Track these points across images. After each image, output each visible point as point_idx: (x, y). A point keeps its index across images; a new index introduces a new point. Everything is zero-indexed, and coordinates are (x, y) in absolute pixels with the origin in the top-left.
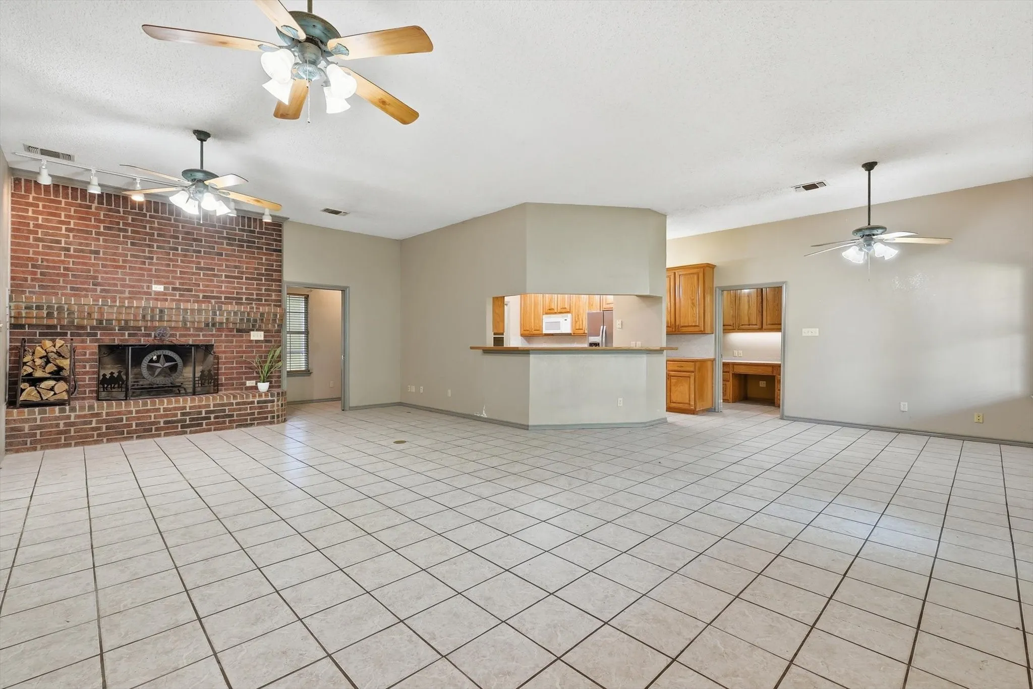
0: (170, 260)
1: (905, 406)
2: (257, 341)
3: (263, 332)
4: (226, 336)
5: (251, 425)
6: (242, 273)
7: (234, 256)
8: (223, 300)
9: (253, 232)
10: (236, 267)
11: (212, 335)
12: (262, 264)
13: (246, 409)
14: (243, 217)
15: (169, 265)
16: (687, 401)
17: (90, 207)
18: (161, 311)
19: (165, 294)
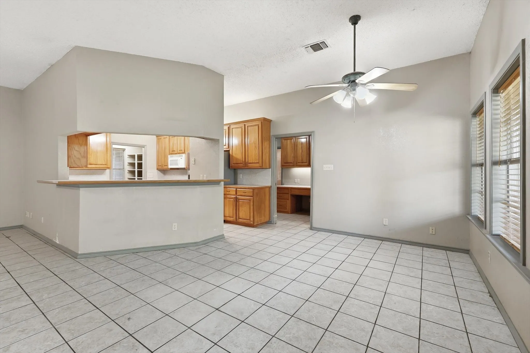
1: (386, 222)
16: (248, 218)
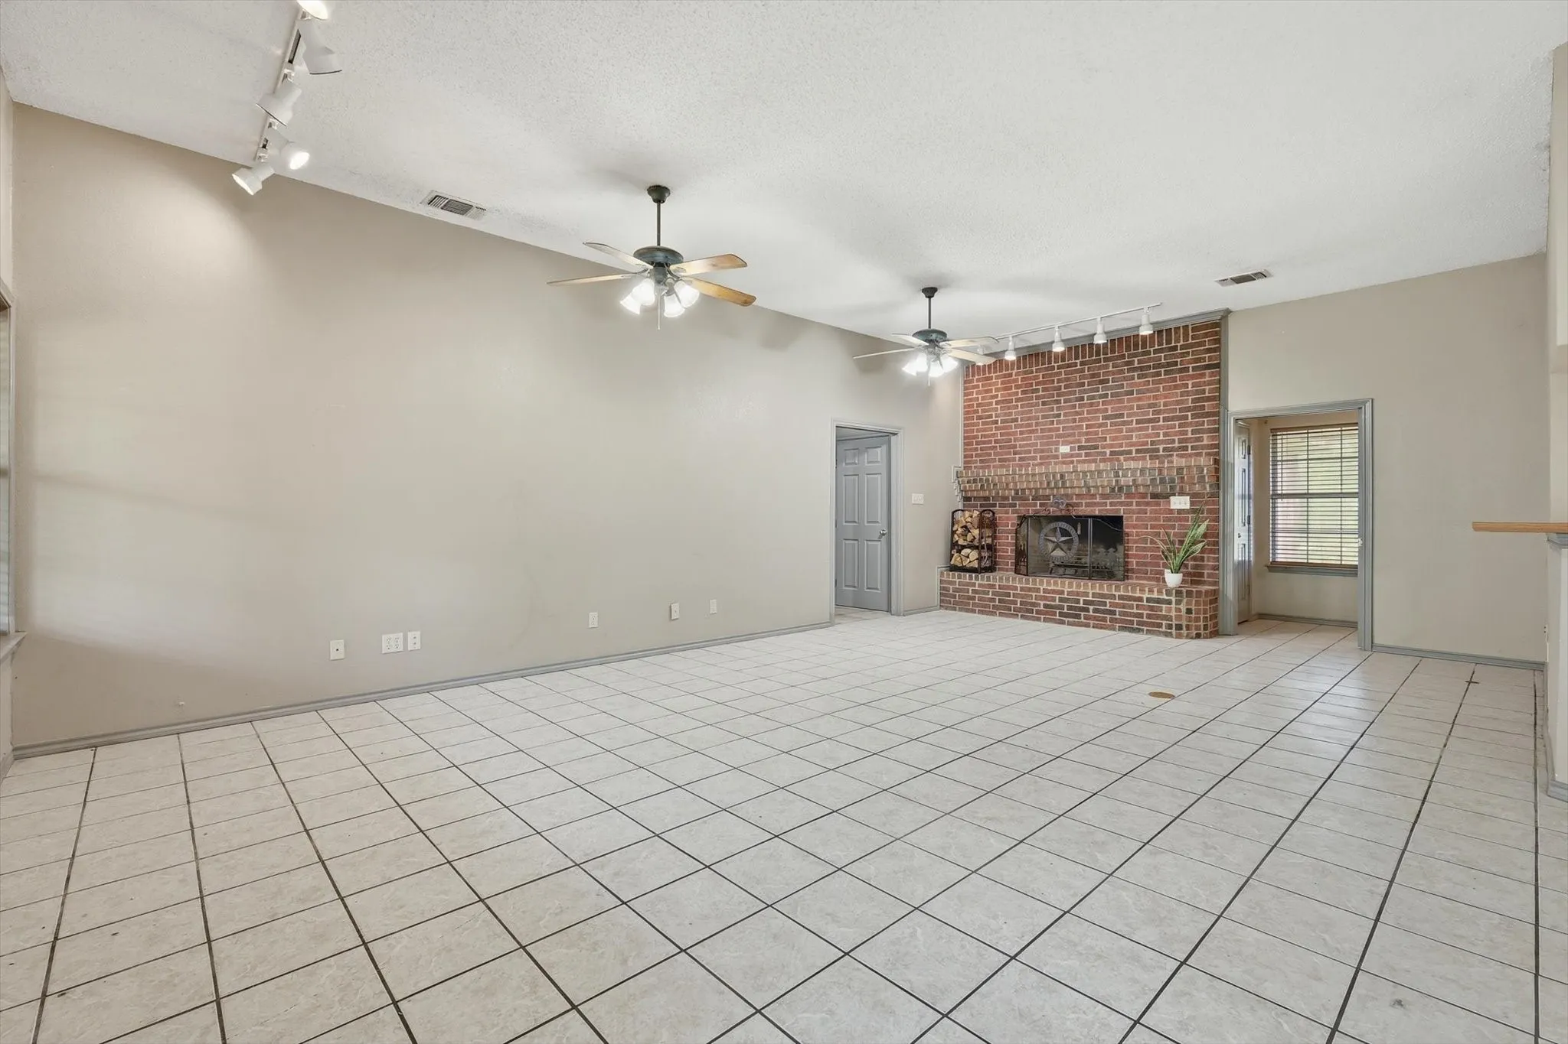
0: (1077, 413)
2: (1180, 511)
3: (1188, 497)
4: (1138, 504)
5: (1139, 631)
6: (1159, 412)
7: (1148, 391)
8: (1134, 455)
9: (1175, 348)
10: (1150, 406)
11: (1121, 504)
12: (1188, 394)
13: (1131, 607)
14: (1160, 332)
15: (1074, 421)
17: (1010, 375)
18: (1062, 476)
19: (1072, 456)
